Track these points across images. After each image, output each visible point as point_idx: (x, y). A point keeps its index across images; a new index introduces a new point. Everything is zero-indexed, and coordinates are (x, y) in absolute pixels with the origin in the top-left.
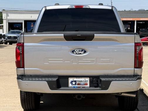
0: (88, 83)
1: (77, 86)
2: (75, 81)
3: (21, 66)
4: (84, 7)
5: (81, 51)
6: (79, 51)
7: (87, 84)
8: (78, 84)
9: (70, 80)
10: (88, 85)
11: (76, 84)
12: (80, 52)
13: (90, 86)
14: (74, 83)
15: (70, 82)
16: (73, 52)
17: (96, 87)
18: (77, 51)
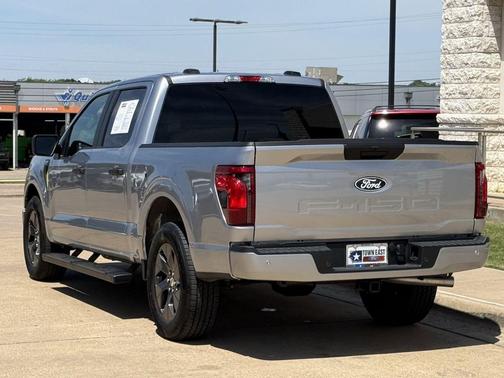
0: (385, 255)
1: (363, 263)
2: (360, 253)
3: (249, 221)
4: (267, 79)
5: (376, 183)
6: (371, 182)
7: (382, 258)
8: (366, 259)
9: (350, 249)
10: (386, 261)
11: (360, 258)
12: (373, 185)
13: (390, 263)
14: (357, 257)
15: (348, 254)
16: (359, 184)
17: (400, 263)
18: (367, 183)
